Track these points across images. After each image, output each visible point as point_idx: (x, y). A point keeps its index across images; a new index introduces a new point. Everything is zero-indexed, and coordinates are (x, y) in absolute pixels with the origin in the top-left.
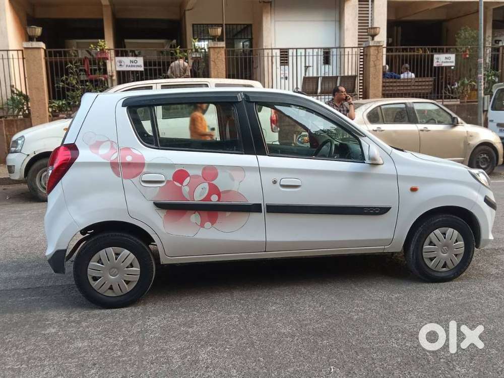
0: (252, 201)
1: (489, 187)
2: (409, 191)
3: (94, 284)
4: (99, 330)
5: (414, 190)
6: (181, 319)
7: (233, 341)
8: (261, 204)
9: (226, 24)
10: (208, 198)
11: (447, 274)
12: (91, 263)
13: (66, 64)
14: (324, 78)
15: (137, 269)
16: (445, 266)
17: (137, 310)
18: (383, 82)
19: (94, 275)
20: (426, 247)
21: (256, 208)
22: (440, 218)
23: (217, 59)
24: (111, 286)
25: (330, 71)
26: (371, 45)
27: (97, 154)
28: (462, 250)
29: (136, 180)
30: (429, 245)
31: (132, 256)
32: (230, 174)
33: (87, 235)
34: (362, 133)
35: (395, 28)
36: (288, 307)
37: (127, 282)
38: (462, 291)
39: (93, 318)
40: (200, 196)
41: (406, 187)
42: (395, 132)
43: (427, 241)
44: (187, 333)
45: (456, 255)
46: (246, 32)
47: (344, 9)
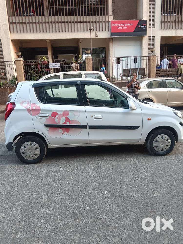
0: (83, 124)
1: (182, 118)
2: (147, 120)
3: (23, 155)
4: (23, 173)
5: (149, 119)
6: (54, 169)
7: (71, 179)
8: (86, 125)
9: (92, 48)
10: (65, 123)
11: (164, 153)
12: (21, 147)
13: (31, 66)
14: (132, 69)
15: (39, 150)
16: (162, 150)
17: (39, 165)
18: (156, 70)
19: (23, 152)
20: (154, 142)
21: (84, 127)
22: (161, 131)
23: (88, 63)
24: (29, 156)
25: (136, 66)
26: (151, 55)
27: (22, 106)
28: (170, 144)
29: (37, 116)
30: (156, 141)
31: (37, 145)
32: (74, 113)
33: (22, 136)
34: (128, 97)
35: (165, 47)
36: (97, 165)
37: (36, 155)
38: (168, 160)
39: (22, 168)
40: (62, 122)
41: (146, 118)
42: (158, 91)
43: (155, 140)
44: (55, 175)
45: (167, 146)
46: (103, 51)
47: (142, 40)
